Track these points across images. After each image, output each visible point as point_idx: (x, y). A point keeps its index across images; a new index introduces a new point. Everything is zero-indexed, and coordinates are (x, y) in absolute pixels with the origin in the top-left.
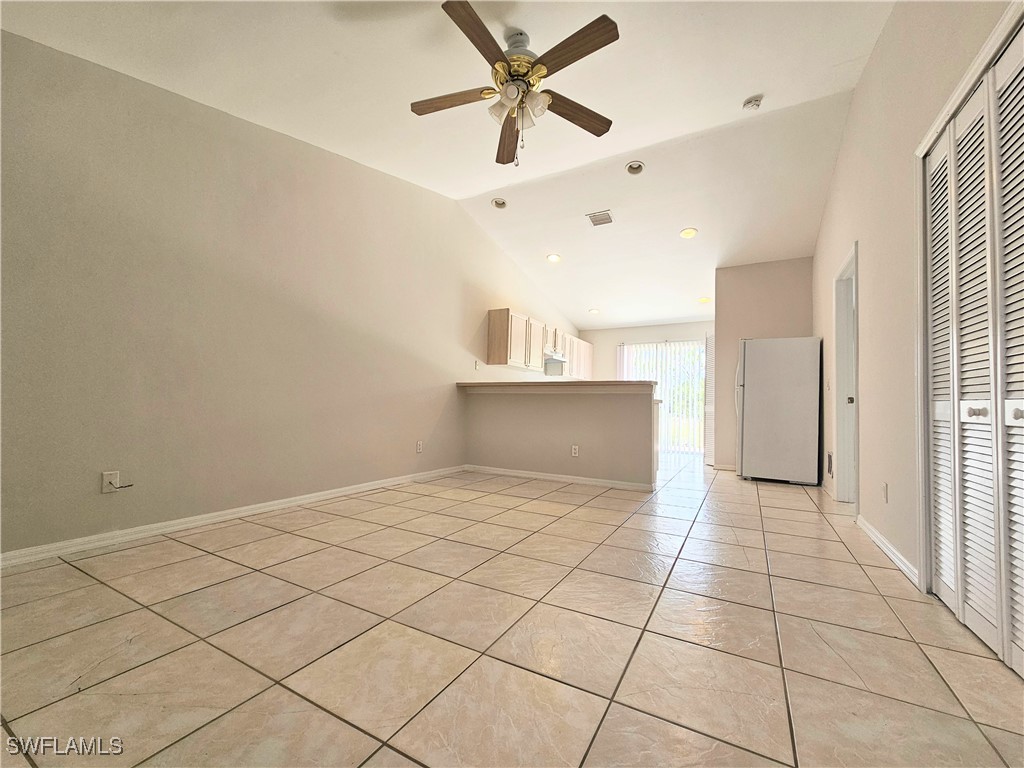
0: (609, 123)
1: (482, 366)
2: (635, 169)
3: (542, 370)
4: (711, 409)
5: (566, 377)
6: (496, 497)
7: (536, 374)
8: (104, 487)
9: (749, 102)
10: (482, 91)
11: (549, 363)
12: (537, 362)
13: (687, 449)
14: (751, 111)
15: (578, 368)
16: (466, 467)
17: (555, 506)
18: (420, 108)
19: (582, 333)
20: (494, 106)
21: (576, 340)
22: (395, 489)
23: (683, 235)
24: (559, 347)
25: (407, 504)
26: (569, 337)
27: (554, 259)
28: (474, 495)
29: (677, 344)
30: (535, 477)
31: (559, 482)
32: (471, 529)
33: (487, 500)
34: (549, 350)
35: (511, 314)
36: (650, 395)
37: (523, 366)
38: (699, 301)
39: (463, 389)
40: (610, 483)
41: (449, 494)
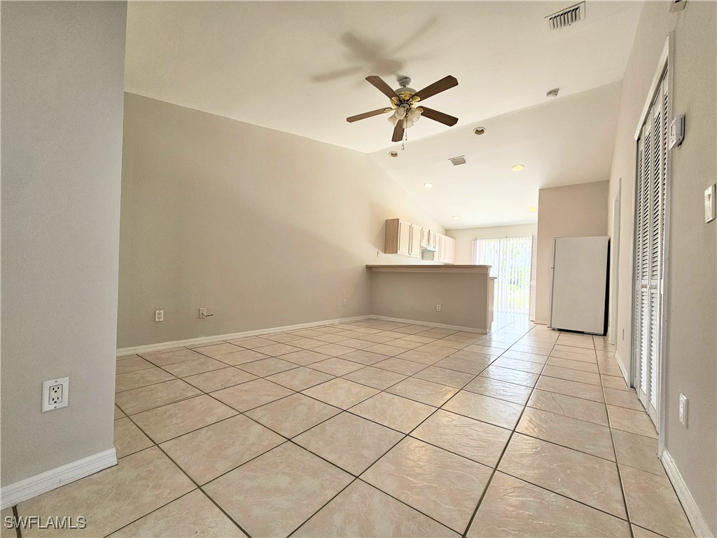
0: (457, 119)
1: (382, 255)
2: (480, 132)
3: (420, 257)
4: (534, 283)
5: (437, 261)
6: (389, 333)
7: (415, 259)
8: (201, 316)
9: (550, 93)
10: (385, 109)
11: (424, 253)
12: (416, 252)
13: (519, 311)
14: (552, 98)
15: (444, 255)
16: (371, 316)
17: (424, 338)
18: (350, 120)
19: (448, 232)
20: (391, 117)
21: (443, 237)
22: (332, 326)
23: (514, 169)
24: (431, 242)
25: (339, 334)
26: (438, 235)
27: (428, 186)
28: (376, 331)
29: (514, 239)
30: (413, 323)
31: (428, 326)
32: (376, 347)
33: (383, 334)
34: (424, 244)
35: (400, 222)
36: (486, 275)
37: (407, 254)
38: (527, 210)
39: (371, 269)
40: (459, 328)
41: (362, 330)
